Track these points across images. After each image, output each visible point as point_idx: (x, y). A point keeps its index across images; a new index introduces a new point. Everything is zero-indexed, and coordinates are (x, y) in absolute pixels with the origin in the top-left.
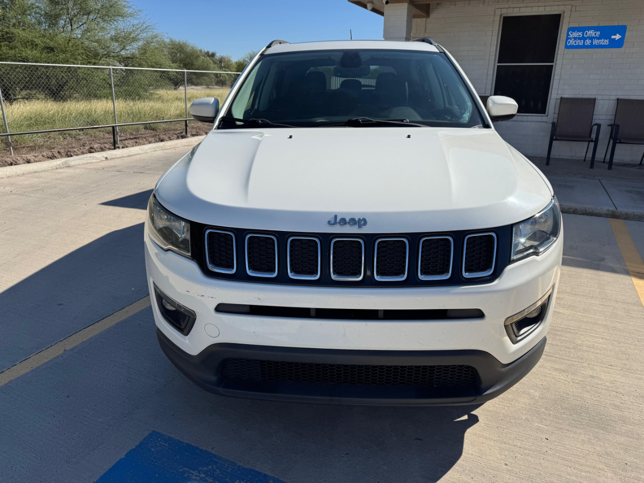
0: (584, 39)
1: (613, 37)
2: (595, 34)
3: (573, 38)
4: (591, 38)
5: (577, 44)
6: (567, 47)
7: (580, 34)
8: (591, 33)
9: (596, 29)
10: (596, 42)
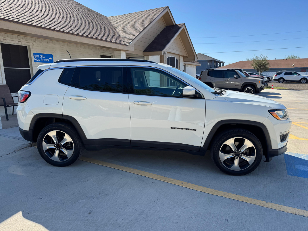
0: (39, 58)
1: (50, 59)
2: (44, 57)
3: (36, 58)
4: (43, 58)
5: (38, 60)
6: (35, 61)
7: (38, 56)
8: (42, 56)
9: (44, 55)
10: (45, 60)
